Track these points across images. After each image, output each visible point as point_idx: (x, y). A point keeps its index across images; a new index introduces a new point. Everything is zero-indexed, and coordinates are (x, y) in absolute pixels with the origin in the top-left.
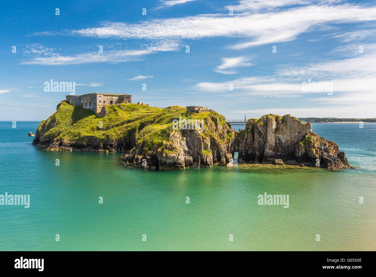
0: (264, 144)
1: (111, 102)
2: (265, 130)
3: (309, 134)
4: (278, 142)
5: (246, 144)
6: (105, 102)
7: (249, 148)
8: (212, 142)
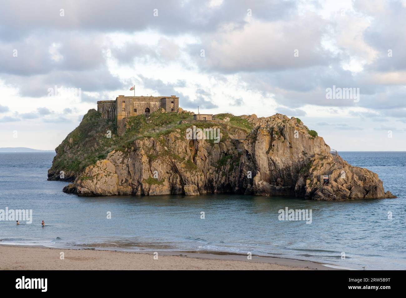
1: (148, 110)
2: (253, 149)
3: (316, 156)
4: (273, 168)
6: (137, 111)
8: (173, 168)
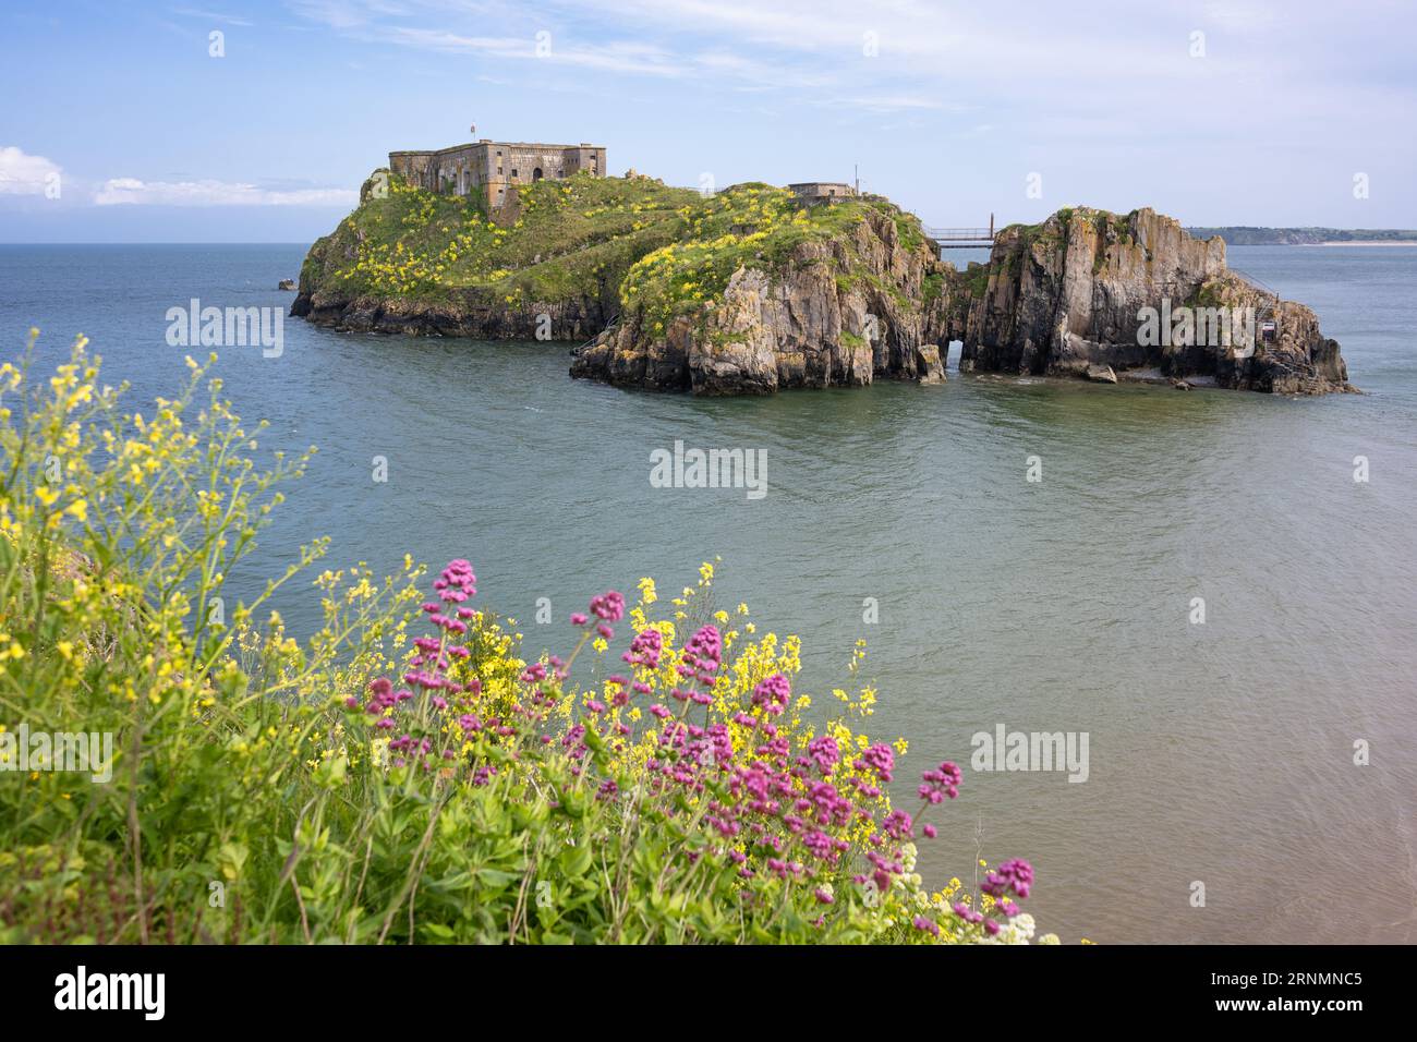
0: (1055, 312)
1: (538, 173)
2: (1059, 263)
3: (1214, 280)
4: (1101, 305)
5: (989, 311)
7: (998, 325)
8: (873, 306)
